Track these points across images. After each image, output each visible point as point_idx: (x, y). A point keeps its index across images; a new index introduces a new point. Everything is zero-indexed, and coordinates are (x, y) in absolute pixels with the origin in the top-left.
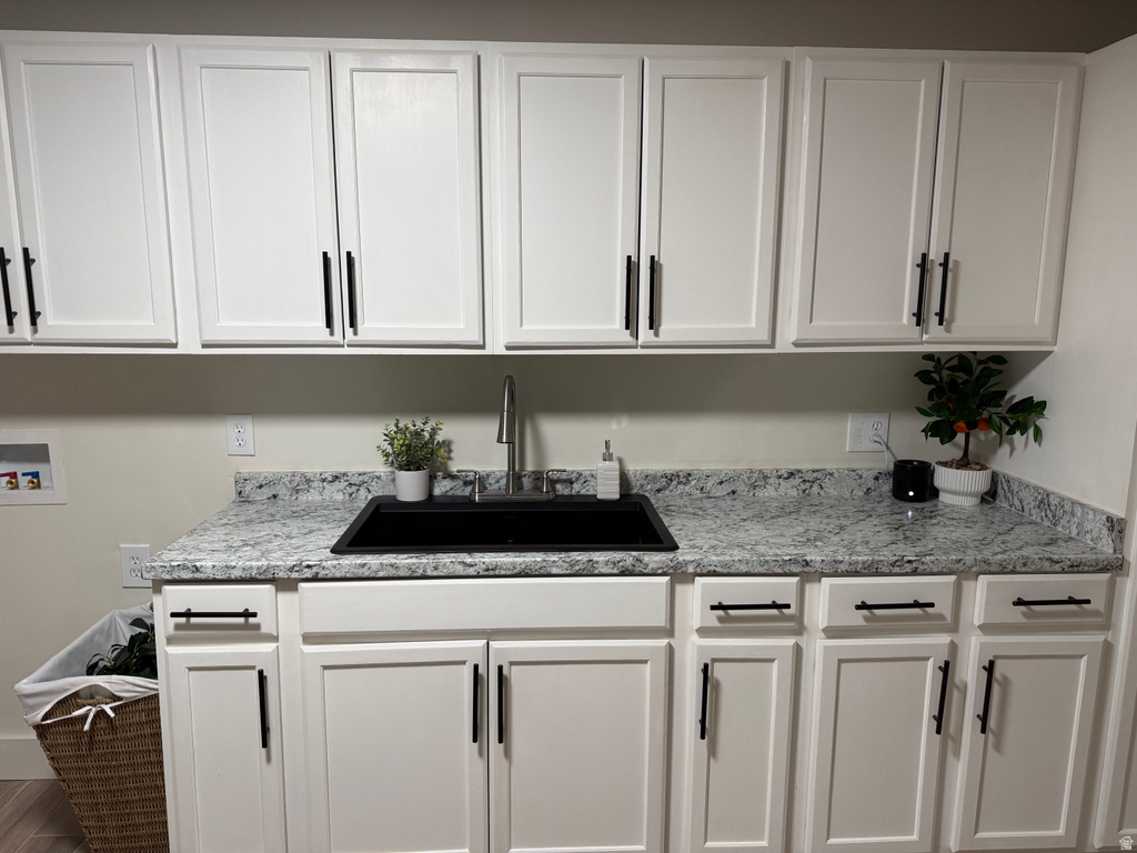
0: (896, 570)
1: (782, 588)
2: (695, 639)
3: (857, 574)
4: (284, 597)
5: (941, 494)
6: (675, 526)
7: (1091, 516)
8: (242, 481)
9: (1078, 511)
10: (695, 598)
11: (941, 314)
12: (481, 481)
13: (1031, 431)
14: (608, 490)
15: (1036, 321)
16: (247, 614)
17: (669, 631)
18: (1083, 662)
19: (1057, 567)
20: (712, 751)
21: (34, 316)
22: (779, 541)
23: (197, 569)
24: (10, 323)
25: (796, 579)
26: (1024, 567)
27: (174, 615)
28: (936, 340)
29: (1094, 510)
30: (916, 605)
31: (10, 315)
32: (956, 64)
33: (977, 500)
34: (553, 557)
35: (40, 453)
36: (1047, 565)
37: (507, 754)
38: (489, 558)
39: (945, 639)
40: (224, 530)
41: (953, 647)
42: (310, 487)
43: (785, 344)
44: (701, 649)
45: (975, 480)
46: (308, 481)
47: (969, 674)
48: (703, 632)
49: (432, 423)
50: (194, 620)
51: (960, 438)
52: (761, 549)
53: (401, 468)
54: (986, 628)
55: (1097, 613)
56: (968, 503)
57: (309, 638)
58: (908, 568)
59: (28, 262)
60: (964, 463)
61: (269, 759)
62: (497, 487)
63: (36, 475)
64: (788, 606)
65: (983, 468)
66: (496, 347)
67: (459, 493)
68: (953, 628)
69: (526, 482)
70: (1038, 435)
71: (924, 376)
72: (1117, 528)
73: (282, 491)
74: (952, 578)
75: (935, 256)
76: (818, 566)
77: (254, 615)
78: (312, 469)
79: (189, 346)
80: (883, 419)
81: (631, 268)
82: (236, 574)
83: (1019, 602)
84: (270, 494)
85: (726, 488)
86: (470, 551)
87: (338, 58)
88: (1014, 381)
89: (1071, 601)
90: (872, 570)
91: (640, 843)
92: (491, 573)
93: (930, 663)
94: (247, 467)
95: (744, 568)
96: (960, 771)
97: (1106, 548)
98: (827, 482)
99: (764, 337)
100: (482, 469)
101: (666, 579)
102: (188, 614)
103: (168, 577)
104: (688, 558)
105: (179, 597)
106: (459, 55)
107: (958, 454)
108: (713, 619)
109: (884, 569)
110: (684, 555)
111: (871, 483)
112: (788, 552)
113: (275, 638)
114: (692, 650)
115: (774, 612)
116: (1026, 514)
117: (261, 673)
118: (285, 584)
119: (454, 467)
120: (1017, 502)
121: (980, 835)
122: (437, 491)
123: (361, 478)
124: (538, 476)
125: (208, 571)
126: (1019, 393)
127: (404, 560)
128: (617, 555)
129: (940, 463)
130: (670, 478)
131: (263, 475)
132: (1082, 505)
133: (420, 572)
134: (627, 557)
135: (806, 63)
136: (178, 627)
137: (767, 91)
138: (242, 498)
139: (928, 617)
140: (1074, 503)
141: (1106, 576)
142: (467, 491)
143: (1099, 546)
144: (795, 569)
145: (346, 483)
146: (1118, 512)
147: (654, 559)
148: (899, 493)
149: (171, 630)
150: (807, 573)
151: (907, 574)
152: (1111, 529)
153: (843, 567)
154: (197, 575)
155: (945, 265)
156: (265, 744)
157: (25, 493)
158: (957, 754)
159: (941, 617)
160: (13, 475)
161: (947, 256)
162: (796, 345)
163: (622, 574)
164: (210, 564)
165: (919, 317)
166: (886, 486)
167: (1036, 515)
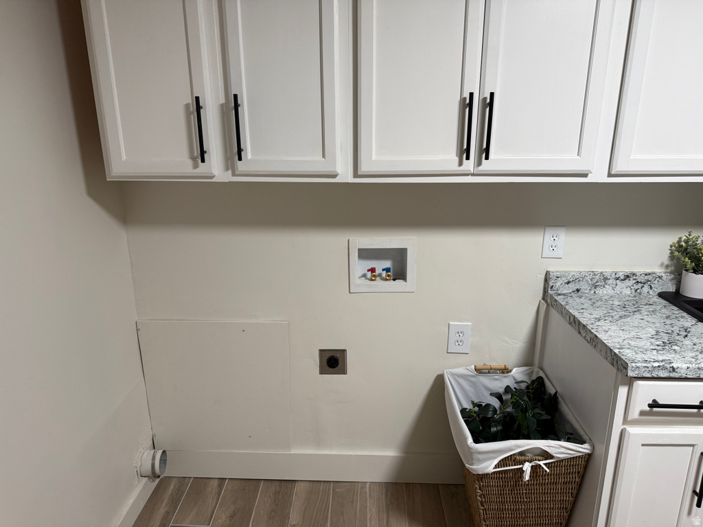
23: (674, 370)
42: (606, 284)
46: (606, 279)
73: (584, 286)
78: (609, 270)
84: (575, 289)
123: (646, 277)
125: (683, 371)
131: (572, 274)
145: (634, 281)
154: (673, 375)
160: (373, 270)
164: (685, 366)
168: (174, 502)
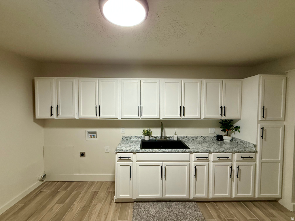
0: (223, 152)
1: (206, 155)
2: (193, 162)
3: (217, 153)
4: (134, 155)
5: (224, 140)
6: (188, 145)
7: (250, 144)
8: (123, 137)
9: (248, 143)
10: (193, 156)
11: (224, 114)
12: (156, 137)
13: (238, 131)
14: (176, 139)
15: (238, 115)
16: (129, 158)
17: (189, 161)
18: (252, 167)
19: (247, 152)
20: (196, 180)
21: (99, 114)
22: (204, 147)
24: (96, 115)
25: (208, 153)
26: (242, 152)
27: (119, 157)
28: (223, 118)
29: (251, 143)
30: (226, 157)
31: (96, 114)
32: (224, 81)
33: (230, 141)
34: (173, 150)
35: (95, 133)
36: (245, 152)
37: (166, 180)
38: (163, 150)
39: (230, 163)
40: (124, 144)
41: (232, 164)
43: (202, 118)
44: (194, 164)
45: (229, 138)
46: (132, 137)
47: (235, 168)
48: (194, 161)
49: (150, 129)
50: (121, 158)
51: (226, 132)
52: (202, 149)
53: (146, 135)
54: (237, 161)
55: (253, 159)
56: (229, 141)
57: (137, 161)
58: (225, 152)
59: (99, 107)
60: (227, 135)
61: (131, 180)
62: (159, 138)
63: (94, 136)
64: (207, 158)
65: (230, 136)
66: (161, 119)
67: (153, 139)
68: (232, 161)
69: (163, 138)
70: (239, 131)
71: (220, 123)
72: (255, 146)
73: (128, 138)
74: (231, 153)
75: (223, 106)
76: (211, 151)
77: (130, 158)
78: (133, 135)
79: (120, 119)
80: (214, 128)
81: (181, 107)
82: (128, 151)
83: (242, 157)
85: (192, 139)
86: (160, 149)
87: (141, 81)
88: (234, 124)
89: (250, 157)
90: (219, 152)
91: (185, 194)
92: (164, 152)
93: (229, 167)
94: (124, 135)
95: (201, 152)
96: (234, 184)
97: (254, 149)
98: (207, 138)
99: (199, 117)
100: (157, 136)
101: (189, 153)
102: (121, 157)
103: (118, 152)
104: (192, 150)
105: (120, 155)
106: (157, 80)
107: (226, 134)
108: (196, 159)
109: (221, 152)
110: (191, 150)
111: (213, 138)
112: (207, 149)
113: (132, 161)
114: (193, 164)
115: (205, 158)
116: (238, 143)
117: (131, 166)
118: (135, 153)
119: (152, 135)
120: (236, 141)
121: (238, 194)
122: (150, 139)
123: (139, 137)
124: (165, 137)
125: (124, 151)
126: (235, 125)
127: (151, 150)
128: (182, 150)
129: (224, 135)
130: (184, 137)
131: (126, 136)
132: (248, 142)
133: (153, 152)
134: (184, 150)
135: (204, 81)
136: (119, 159)
137: (199, 84)
138: (123, 140)
139: (228, 159)
140: (247, 142)
141: (254, 153)
142: (154, 139)
143: (252, 149)
144: (208, 152)
146: (255, 144)
147: (187, 150)
148: (218, 139)
149: (118, 160)
150: (210, 153)
151: (224, 153)
152: (254, 146)
153: (215, 152)
154: (122, 152)
155: (225, 107)
156: (131, 177)
157: (92, 139)
158: (233, 181)
159: (230, 159)
160: (91, 136)
161: (225, 106)
162: (204, 118)
163: (183, 153)
165: (221, 115)
166: (216, 138)
167: (240, 143)
168: (45, 186)
